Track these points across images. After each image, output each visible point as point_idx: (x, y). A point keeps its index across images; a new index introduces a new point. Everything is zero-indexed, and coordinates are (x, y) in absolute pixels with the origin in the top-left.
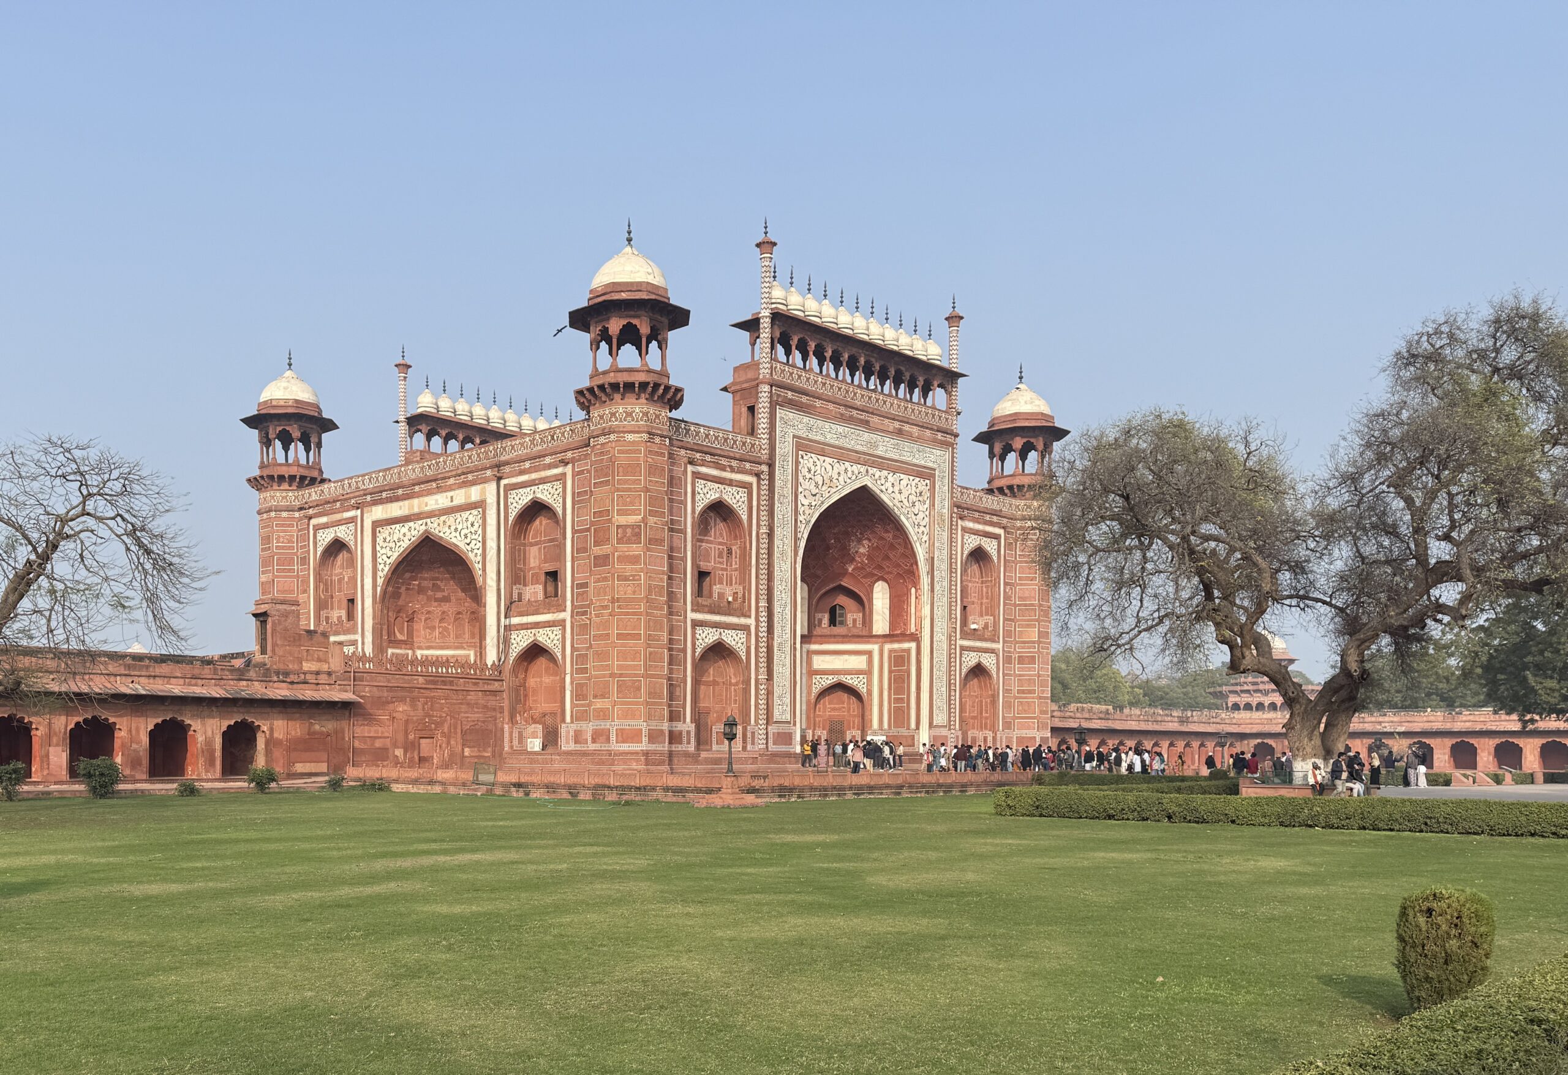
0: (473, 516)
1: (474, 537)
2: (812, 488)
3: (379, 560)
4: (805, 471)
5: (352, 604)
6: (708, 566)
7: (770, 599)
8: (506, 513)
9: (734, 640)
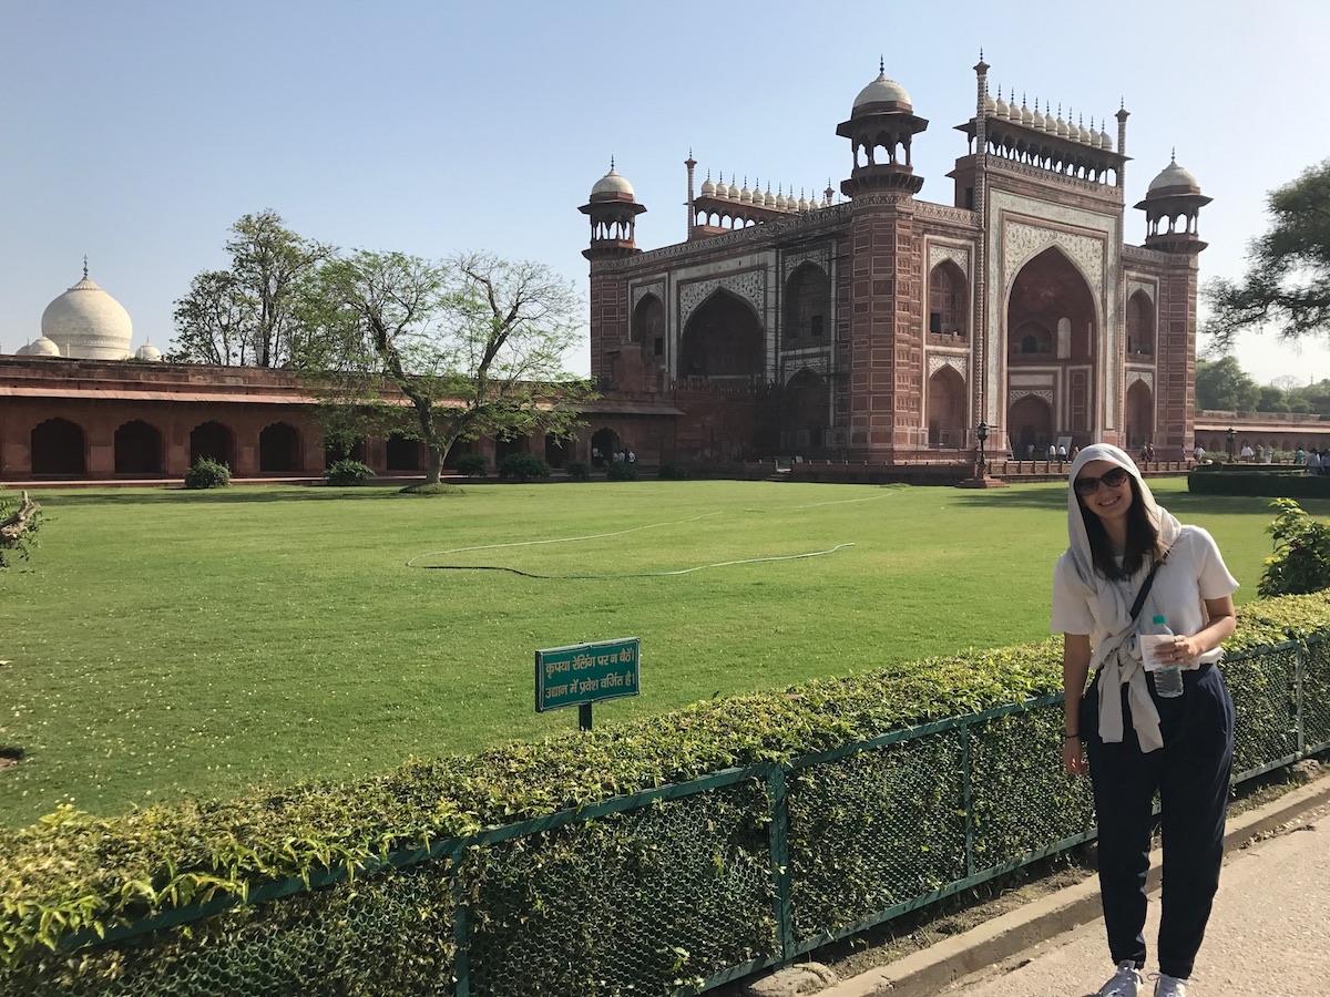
0: (757, 276)
1: (757, 291)
2: (1015, 247)
3: (682, 310)
4: (1010, 236)
5: (659, 343)
6: (939, 309)
7: (985, 334)
8: (783, 271)
9: (957, 365)
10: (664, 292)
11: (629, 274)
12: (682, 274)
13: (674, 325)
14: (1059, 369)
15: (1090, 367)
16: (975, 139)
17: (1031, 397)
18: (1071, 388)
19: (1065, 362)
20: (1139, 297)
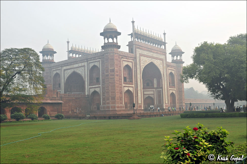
0: (83, 68)
1: (83, 72)
2: (143, 62)
3: (65, 76)
4: (142, 59)
5: (60, 84)
6: (126, 76)
7: (137, 82)
8: (89, 67)
9: (131, 89)
10: (61, 72)
11: (52, 68)
12: (65, 68)
13: (63, 80)
14: (155, 90)
15: (161, 89)
16: (132, 37)
17: (149, 97)
18: (158, 94)
19: (156, 88)
20: (171, 73)
